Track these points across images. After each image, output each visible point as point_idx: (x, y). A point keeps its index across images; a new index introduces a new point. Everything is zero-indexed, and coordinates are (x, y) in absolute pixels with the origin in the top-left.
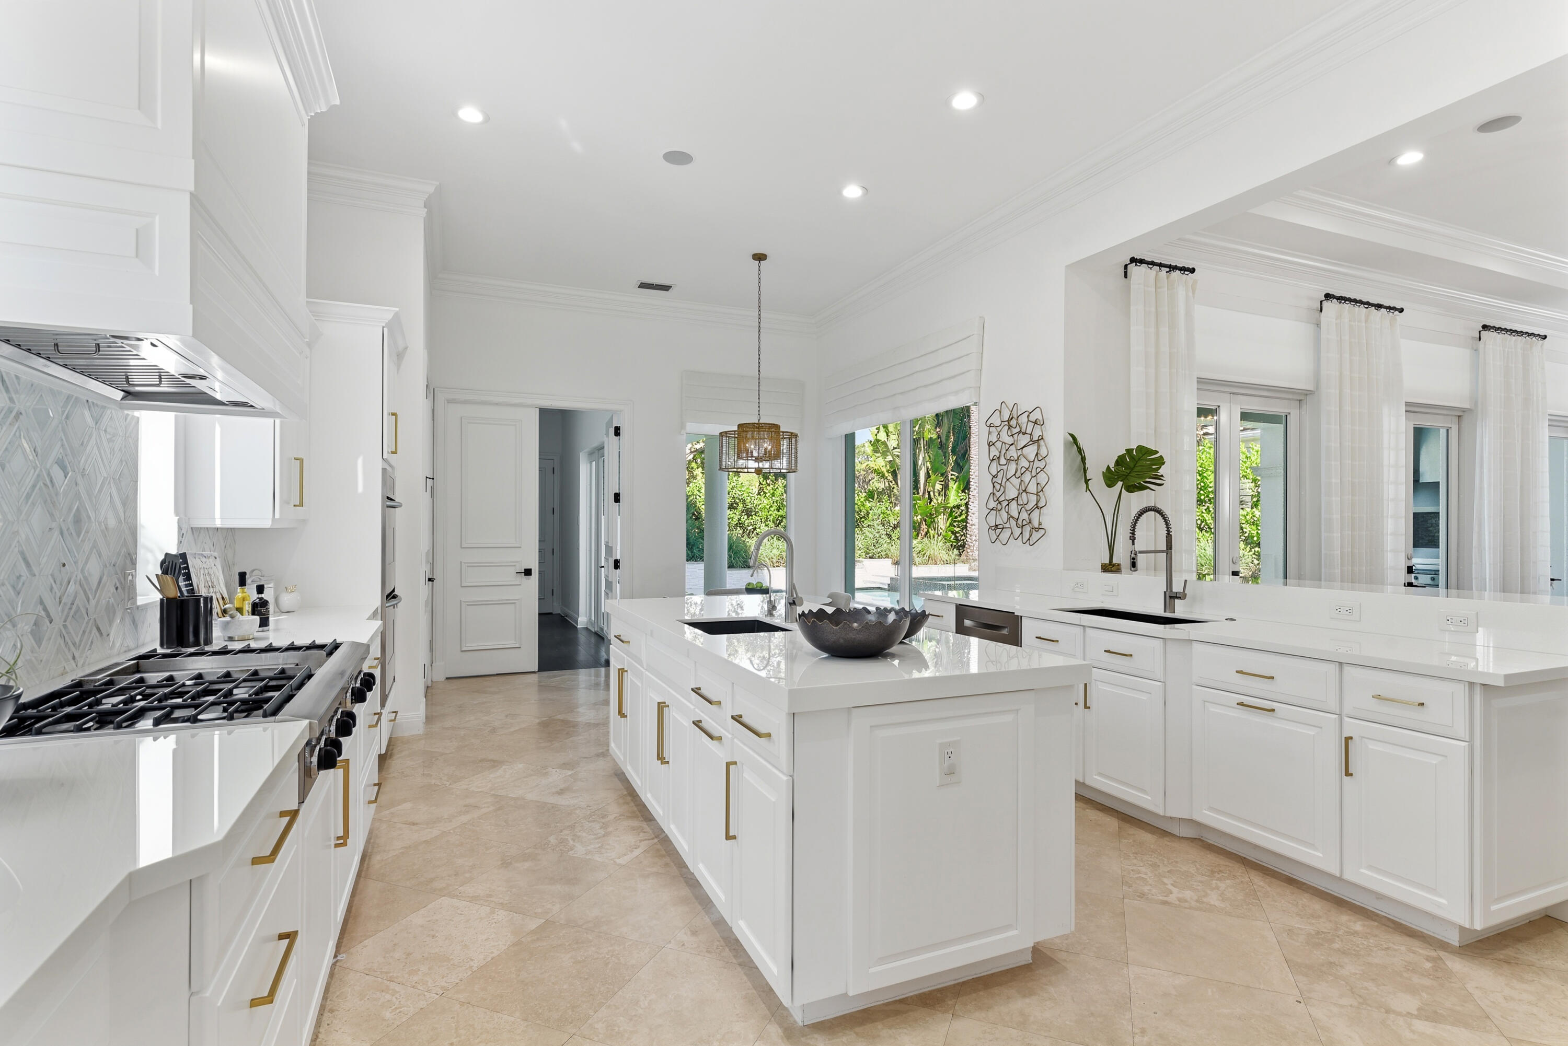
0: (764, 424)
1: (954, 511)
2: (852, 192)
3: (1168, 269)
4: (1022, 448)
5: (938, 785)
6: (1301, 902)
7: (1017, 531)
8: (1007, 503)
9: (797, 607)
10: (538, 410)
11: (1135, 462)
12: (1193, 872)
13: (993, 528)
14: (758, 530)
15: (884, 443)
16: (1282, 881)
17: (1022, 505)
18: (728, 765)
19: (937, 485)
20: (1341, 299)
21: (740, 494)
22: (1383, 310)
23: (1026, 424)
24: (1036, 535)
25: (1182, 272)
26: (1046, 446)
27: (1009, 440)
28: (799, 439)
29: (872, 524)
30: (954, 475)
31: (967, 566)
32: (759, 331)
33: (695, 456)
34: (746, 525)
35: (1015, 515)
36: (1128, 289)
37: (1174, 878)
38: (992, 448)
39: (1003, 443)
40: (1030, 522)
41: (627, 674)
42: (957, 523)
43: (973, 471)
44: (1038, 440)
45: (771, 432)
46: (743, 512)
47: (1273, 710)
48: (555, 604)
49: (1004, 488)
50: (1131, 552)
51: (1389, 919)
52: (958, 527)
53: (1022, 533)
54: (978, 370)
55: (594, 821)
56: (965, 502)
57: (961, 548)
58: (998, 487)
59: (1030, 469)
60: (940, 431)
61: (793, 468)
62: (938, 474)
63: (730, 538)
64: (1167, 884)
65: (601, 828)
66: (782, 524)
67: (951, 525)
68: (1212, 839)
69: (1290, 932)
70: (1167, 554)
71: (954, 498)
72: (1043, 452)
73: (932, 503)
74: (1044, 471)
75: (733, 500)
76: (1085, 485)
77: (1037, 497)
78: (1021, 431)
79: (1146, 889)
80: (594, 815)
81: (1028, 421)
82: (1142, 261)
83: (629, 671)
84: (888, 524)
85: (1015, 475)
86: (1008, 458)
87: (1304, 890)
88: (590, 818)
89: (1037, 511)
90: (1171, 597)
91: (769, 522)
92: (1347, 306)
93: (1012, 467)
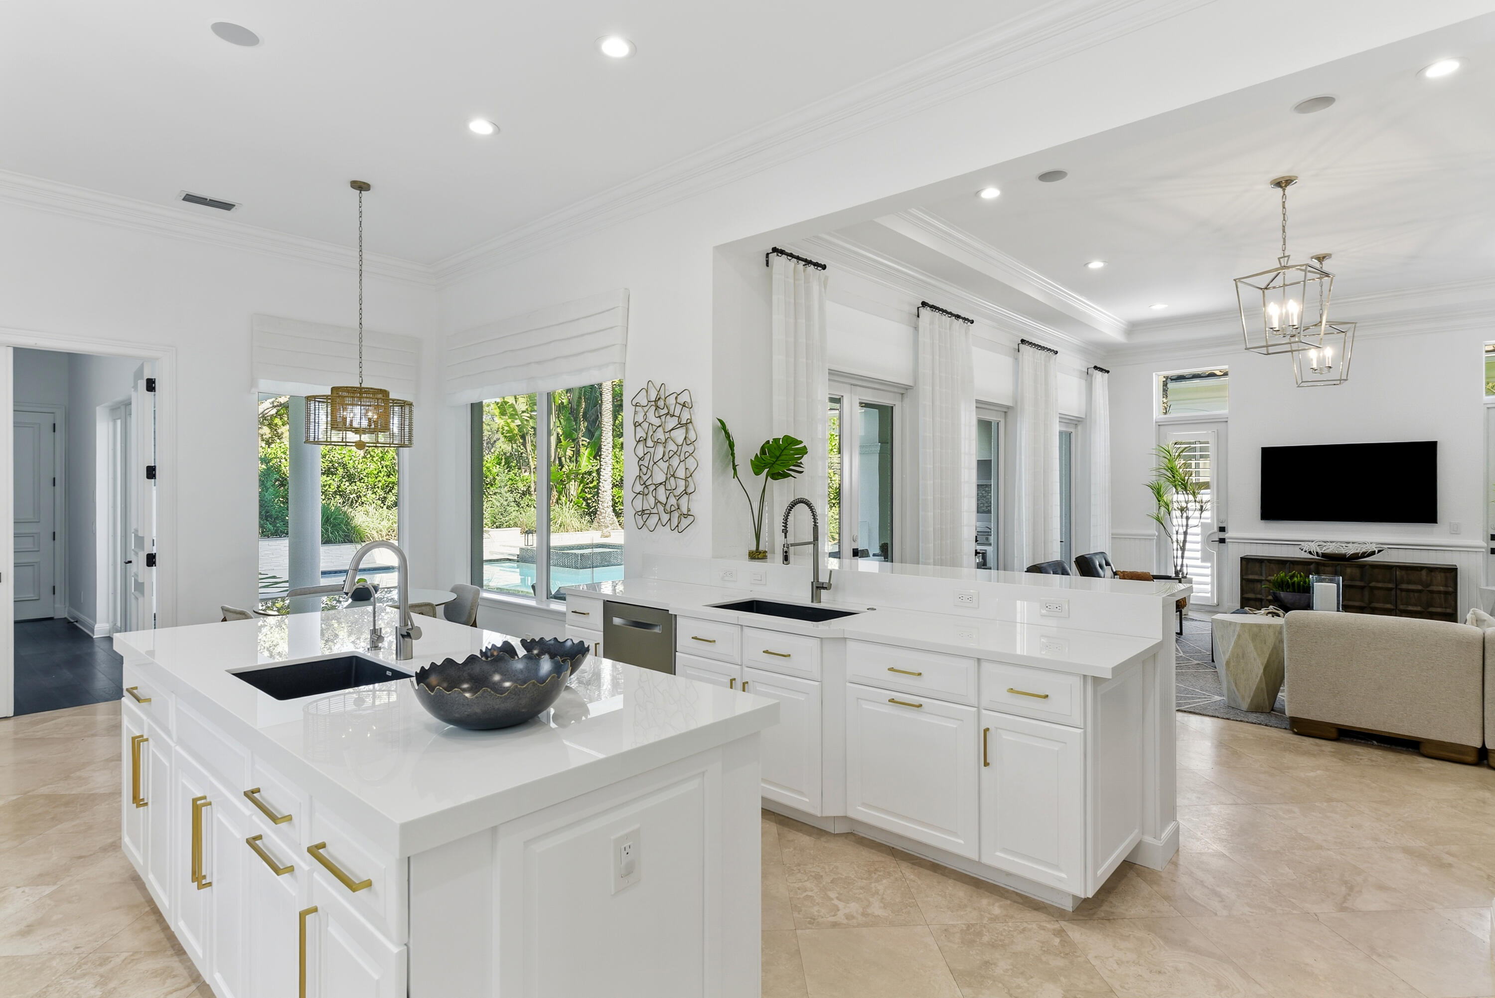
0: (367, 388)
1: (585, 478)
2: (481, 127)
3: (804, 263)
4: (670, 431)
5: (613, 894)
6: (948, 891)
7: (665, 517)
8: (655, 487)
9: (413, 641)
10: (11, 350)
11: (781, 451)
12: (853, 877)
13: (640, 513)
14: (364, 499)
15: (512, 406)
16: (928, 869)
17: (671, 490)
18: (302, 916)
19: (568, 450)
20: (934, 308)
21: (340, 457)
22: (961, 320)
23: (674, 406)
24: (685, 522)
25: (816, 267)
26: (695, 431)
27: (657, 422)
28: (414, 409)
29: (499, 491)
30: (586, 441)
31: (599, 533)
32: (361, 275)
33: (278, 411)
34: (348, 492)
35: (664, 500)
36: (770, 278)
37: (838, 889)
38: (638, 429)
39: (650, 424)
40: (679, 508)
41: (148, 744)
42: (588, 489)
43: (604, 438)
44: (686, 424)
45: (378, 399)
46: (343, 478)
47: (921, 706)
48: (57, 605)
49: (652, 472)
50: (784, 545)
51: (1017, 894)
52: (589, 494)
53: (670, 519)
54: (623, 344)
55: (84, 975)
56: (597, 468)
57: (592, 514)
58: (644, 470)
59: (678, 453)
60: (570, 396)
61: (407, 443)
62: (569, 441)
63: (325, 510)
64: (832, 899)
65: (96, 987)
66: (393, 491)
67: (583, 491)
68: (862, 832)
69: (946, 931)
70: (814, 545)
71: (586, 463)
72: (692, 436)
73: (564, 470)
74: (692, 456)
75: (331, 464)
76: (733, 471)
77: (686, 482)
78: (669, 412)
79: (814, 910)
80: (85, 964)
81: (676, 402)
82: (782, 252)
83: (151, 740)
84: (517, 491)
85: (662, 458)
86: (656, 440)
87: (947, 876)
88: (78, 971)
89: (685, 497)
90: (817, 587)
91: (377, 489)
92: (937, 314)
93: (660, 450)
